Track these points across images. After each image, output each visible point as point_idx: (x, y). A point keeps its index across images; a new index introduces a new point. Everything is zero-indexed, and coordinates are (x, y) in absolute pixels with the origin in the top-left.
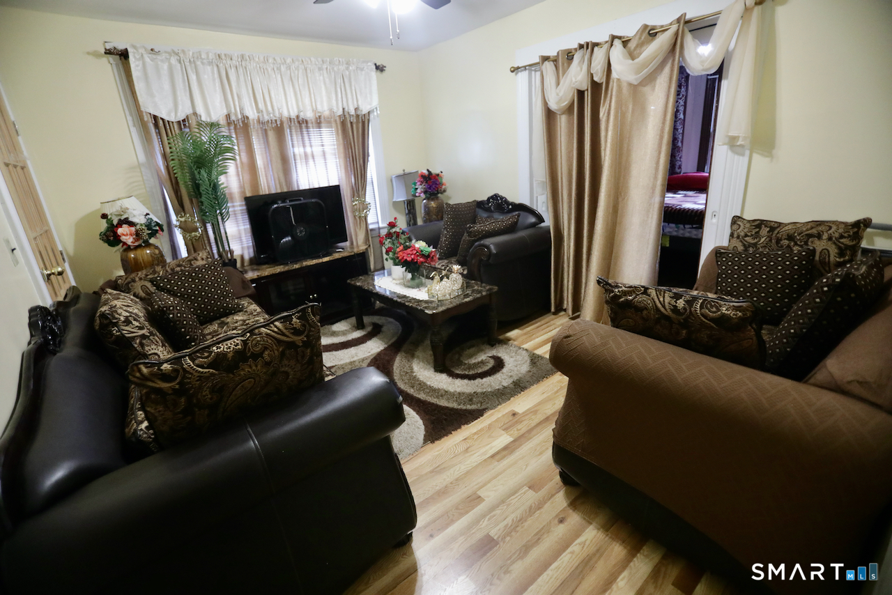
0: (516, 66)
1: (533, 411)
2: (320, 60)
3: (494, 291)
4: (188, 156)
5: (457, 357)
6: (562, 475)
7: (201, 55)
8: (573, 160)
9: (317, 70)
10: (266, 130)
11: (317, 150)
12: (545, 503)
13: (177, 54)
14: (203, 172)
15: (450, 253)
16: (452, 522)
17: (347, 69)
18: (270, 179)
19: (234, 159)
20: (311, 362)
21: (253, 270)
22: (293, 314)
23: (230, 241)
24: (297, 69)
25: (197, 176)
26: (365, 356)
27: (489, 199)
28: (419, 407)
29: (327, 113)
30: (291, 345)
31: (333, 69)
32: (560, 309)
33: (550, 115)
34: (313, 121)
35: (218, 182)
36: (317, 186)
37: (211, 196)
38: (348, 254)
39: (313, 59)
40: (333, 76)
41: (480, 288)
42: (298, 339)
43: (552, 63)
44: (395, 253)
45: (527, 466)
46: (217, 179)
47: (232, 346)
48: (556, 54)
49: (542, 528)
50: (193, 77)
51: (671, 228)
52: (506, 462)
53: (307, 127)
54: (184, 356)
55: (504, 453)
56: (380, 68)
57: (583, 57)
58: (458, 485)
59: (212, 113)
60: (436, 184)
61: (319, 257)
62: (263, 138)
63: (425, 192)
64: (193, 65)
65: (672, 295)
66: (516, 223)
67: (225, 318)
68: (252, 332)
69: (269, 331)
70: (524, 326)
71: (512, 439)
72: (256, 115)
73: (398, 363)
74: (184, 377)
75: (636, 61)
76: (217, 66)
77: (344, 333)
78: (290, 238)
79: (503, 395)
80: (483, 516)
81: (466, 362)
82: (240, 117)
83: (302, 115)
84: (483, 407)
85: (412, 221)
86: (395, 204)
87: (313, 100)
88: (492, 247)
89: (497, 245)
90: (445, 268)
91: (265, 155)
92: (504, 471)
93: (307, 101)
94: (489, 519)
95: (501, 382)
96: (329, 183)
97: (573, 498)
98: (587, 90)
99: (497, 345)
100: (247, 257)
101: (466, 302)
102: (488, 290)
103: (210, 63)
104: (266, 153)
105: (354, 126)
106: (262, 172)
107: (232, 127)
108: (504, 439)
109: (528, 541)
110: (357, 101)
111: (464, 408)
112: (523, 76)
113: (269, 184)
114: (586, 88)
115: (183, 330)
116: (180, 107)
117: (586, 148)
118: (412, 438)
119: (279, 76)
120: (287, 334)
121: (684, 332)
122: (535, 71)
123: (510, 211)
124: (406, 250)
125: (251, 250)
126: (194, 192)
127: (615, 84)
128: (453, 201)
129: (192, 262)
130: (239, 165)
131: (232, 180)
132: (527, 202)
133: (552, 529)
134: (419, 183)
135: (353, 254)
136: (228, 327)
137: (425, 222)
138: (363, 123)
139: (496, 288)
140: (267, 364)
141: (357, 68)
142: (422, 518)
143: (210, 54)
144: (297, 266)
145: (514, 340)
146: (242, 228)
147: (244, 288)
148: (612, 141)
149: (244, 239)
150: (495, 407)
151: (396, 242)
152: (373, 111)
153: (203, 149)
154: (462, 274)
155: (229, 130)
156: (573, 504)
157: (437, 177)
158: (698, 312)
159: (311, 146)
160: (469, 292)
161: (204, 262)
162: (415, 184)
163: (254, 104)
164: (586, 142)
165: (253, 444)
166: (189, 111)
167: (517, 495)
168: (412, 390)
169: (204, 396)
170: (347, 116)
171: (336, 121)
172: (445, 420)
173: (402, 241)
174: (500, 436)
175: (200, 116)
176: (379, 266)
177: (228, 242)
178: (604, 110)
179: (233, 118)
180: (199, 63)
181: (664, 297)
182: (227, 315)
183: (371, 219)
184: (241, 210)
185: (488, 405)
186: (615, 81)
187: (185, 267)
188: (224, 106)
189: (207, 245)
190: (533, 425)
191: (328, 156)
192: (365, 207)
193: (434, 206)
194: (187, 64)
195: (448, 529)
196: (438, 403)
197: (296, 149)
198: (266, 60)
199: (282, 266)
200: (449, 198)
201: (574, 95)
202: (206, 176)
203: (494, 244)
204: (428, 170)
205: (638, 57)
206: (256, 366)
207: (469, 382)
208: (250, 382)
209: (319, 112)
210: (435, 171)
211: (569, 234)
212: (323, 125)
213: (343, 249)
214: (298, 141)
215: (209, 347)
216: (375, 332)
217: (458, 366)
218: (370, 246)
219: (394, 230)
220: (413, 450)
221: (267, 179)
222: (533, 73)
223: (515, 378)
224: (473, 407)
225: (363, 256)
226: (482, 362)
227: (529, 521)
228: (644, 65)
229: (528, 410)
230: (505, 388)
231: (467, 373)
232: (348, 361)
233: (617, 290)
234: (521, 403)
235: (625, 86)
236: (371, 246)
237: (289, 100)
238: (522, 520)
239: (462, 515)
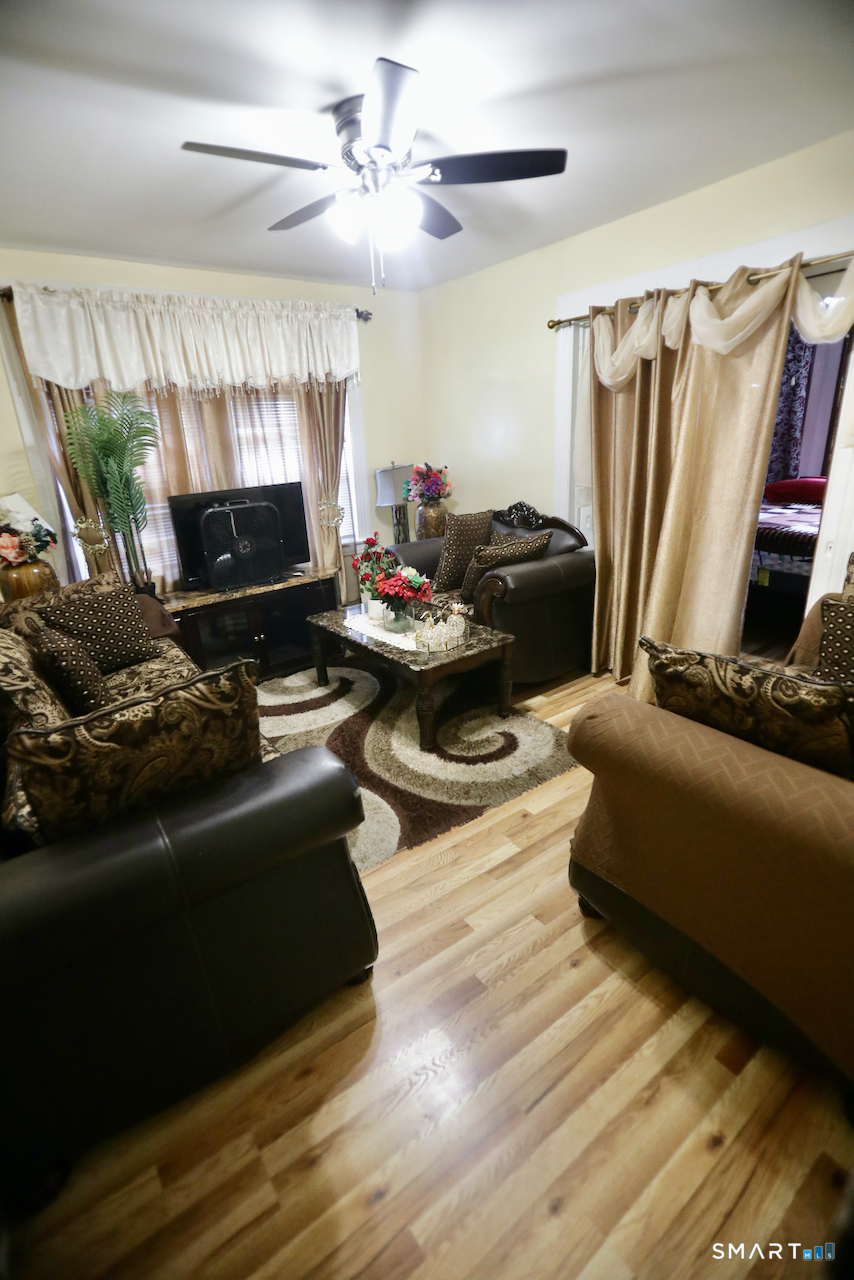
0: (556, 319)
1: (551, 813)
2: (278, 303)
3: (509, 641)
4: (93, 440)
5: (453, 731)
6: (582, 903)
7: (111, 296)
8: (631, 460)
9: (273, 318)
10: (200, 403)
11: (271, 431)
12: (556, 939)
13: (79, 295)
14: (111, 461)
15: (453, 584)
16: (428, 956)
17: (317, 316)
18: (204, 472)
19: (155, 445)
20: (243, 736)
21: (177, 598)
22: (222, 674)
23: (146, 557)
24: (246, 316)
25: (104, 469)
26: (327, 723)
27: (510, 509)
28: (396, 799)
29: (286, 379)
30: (218, 715)
31: (296, 317)
32: (604, 669)
33: (601, 393)
34: (266, 390)
35: (132, 475)
36: (269, 483)
37: (122, 496)
38: (310, 580)
39: (268, 303)
40: (296, 328)
41: (489, 637)
42: (226, 707)
43: (607, 317)
44: (373, 583)
45: (536, 887)
46: (131, 471)
47: (141, 714)
48: (613, 305)
49: (547, 973)
50: (101, 328)
51: (772, 559)
52: (507, 881)
53: (258, 399)
54: (78, 725)
55: (506, 868)
56: (363, 316)
57: (652, 311)
58: (440, 908)
59: (126, 379)
60: (437, 484)
61: (269, 583)
62: (196, 414)
63: (421, 496)
64: (101, 310)
65: (736, 667)
66: (546, 546)
67: (136, 666)
68: (166, 695)
69: (188, 696)
70: (551, 692)
71: (518, 850)
72: (187, 381)
73: (372, 737)
74: (77, 753)
75: (727, 320)
76: (135, 312)
77: (300, 690)
78: (229, 555)
79: (512, 787)
80: (470, 951)
81: (465, 739)
82: (164, 384)
83: (251, 382)
84: (483, 803)
85: (402, 535)
86: (379, 511)
87: (267, 361)
88: (509, 580)
89: (517, 577)
90: (444, 605)
91: (198, 438)
92: (504, 892)
93: (258, 362)
94: (478, 956)
95: (511, 770)
96: (286, 478)
97: (594, 934)
98: (656, 359)
99: (511, 717)
100: (169, 580)
101: (468, 656)
102: (500, 641)
103: (125, 308)
104: (200, 435)
105: (325, 399)
106: (193, 461)
107: (153, 398)
108: (509, 849)
109: (528, 988)
110: (330, 364)
111: (457, 803)
112: (567, 333)
113: (202, 479)
114: (654, 356)
115: (79, 683)
116: (82, 370)
117: (650, 443)
118: (382, 840)
119: (220, 326)
120: (213, 699)
121: (750, 719)
122: (585, 327)
123: (540, 528)
124: (388, 579)
125: (176, 571)
126: (99, 489)
127: (695, 353)
128: (458, 511)
129: (94, 588)
130: (162, 451)
131: (152, 473)
132: (564, 516)
133: (561, 974)
134: (413, 483)
135: (316, 580)
136: (140, 679)
137: (420, 537)
138: (337, 394)
139: (511, 638)
140: (186, 738)
141: (331, 315)
142: (386, 951)
143: (125, 295)
144: (237, 595)
145: (536, 711)
146: (164, 539)
147: (163, 625)
148: (688, 434)
149: (166, 554)
150: (500, 804)
151: (375, 566)
152: (351, 377)
153: (112, 431)
154: (465, 615)
155: (149, 402)
156: (594, 943)
157: (439, 475)
158: (769, 694)
159: (263, 426)
160: (473, 641)
161: (110, 588)
162: (408, 483)
163: (184, 367)
164: (650, 435)
165: (162, 842)
166: (95, 375)
167: (518, 926)
168: (388, 775)
169: (103, 777)
170: (315, 385)
171: (298, 391)
172: (430, 818)
173: (384, 566)
174: (504, 844)
175: (110, 382)
176: (353, 598)
177: (144, 559)
178: (677, 389)
179: (155, 385)
180: (109, 308)
181: (725, 670)
182: (139, 662)
183: (344, 530)
184: (163, 514)
185: (491, 801)
186: (695, 348)
187: (85, 594)
188: (143, 369)
189: (116, 562)
190: (549, 832)
191: (286, 440)
192: (338, 513)
193: (434, 515)
194: (93, 309)
195: (420, 967)
196: (422, 794)
197: (242, 430)
198: (202, 303)
199: (217, 595)
200: (455, 504)
201: (636, 365)
202: (115, 467)
203: (512, 575)
204: (426, 464)
205: (730, 315)
206: (171, 741)
207: (467, 767)
208: (162, 761)
209: (275, 379)
210: (436, 466)
211: (621, 565)
212: (280, 396)
213: (303, 572)
214: (244, 419)
215: (111, 713)
216: (343, 690)
217: (454, 744)
218: (340, 569)
219: (373, 550)
220: (383, 857)
221: (200, 472)
222: (581, 329)
223: (531, 765)
224: (470, 802)
225: (330, 584)
226: (488, 740)
227: (531, 962)
228: (737, 328)
229: (546, 810)
230: (516, 778)
231: (465, 754)
232: (303, 730)
233: (664, 657)
234: (536, 801)
235: (709, 355)
236: (343, 568)
237: (233, 360)
238: (521, 960)
239: (442, 948)
